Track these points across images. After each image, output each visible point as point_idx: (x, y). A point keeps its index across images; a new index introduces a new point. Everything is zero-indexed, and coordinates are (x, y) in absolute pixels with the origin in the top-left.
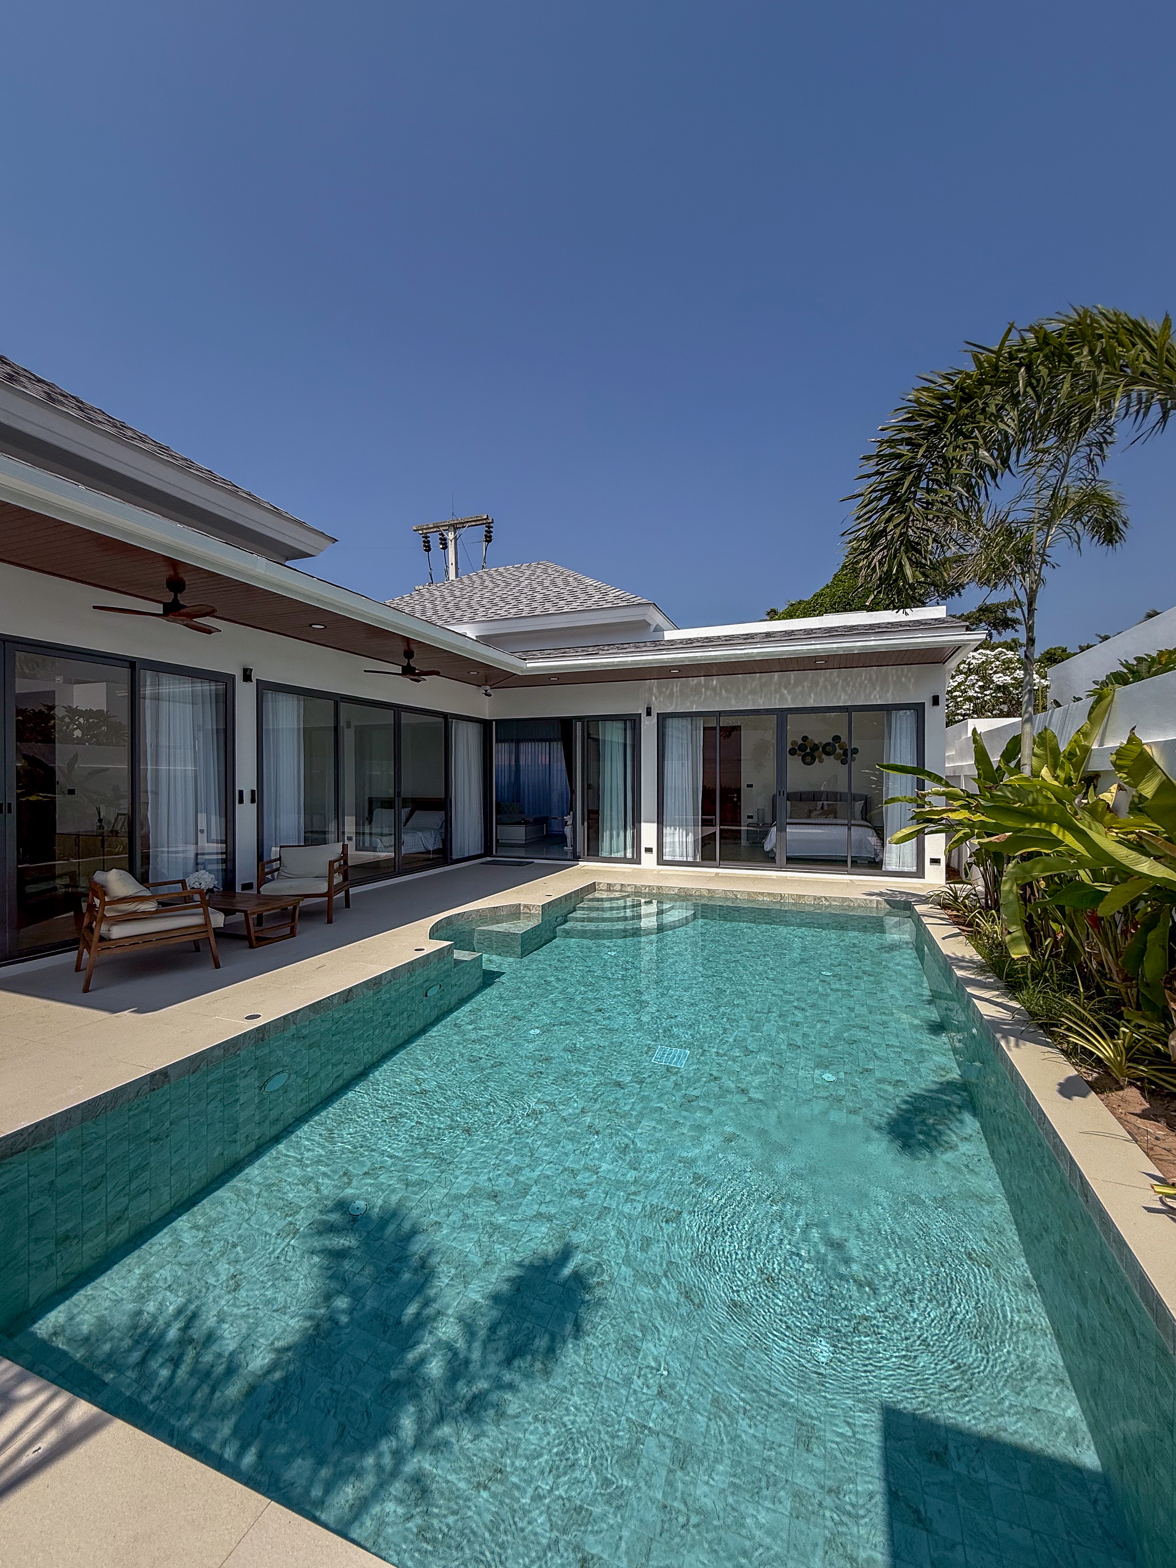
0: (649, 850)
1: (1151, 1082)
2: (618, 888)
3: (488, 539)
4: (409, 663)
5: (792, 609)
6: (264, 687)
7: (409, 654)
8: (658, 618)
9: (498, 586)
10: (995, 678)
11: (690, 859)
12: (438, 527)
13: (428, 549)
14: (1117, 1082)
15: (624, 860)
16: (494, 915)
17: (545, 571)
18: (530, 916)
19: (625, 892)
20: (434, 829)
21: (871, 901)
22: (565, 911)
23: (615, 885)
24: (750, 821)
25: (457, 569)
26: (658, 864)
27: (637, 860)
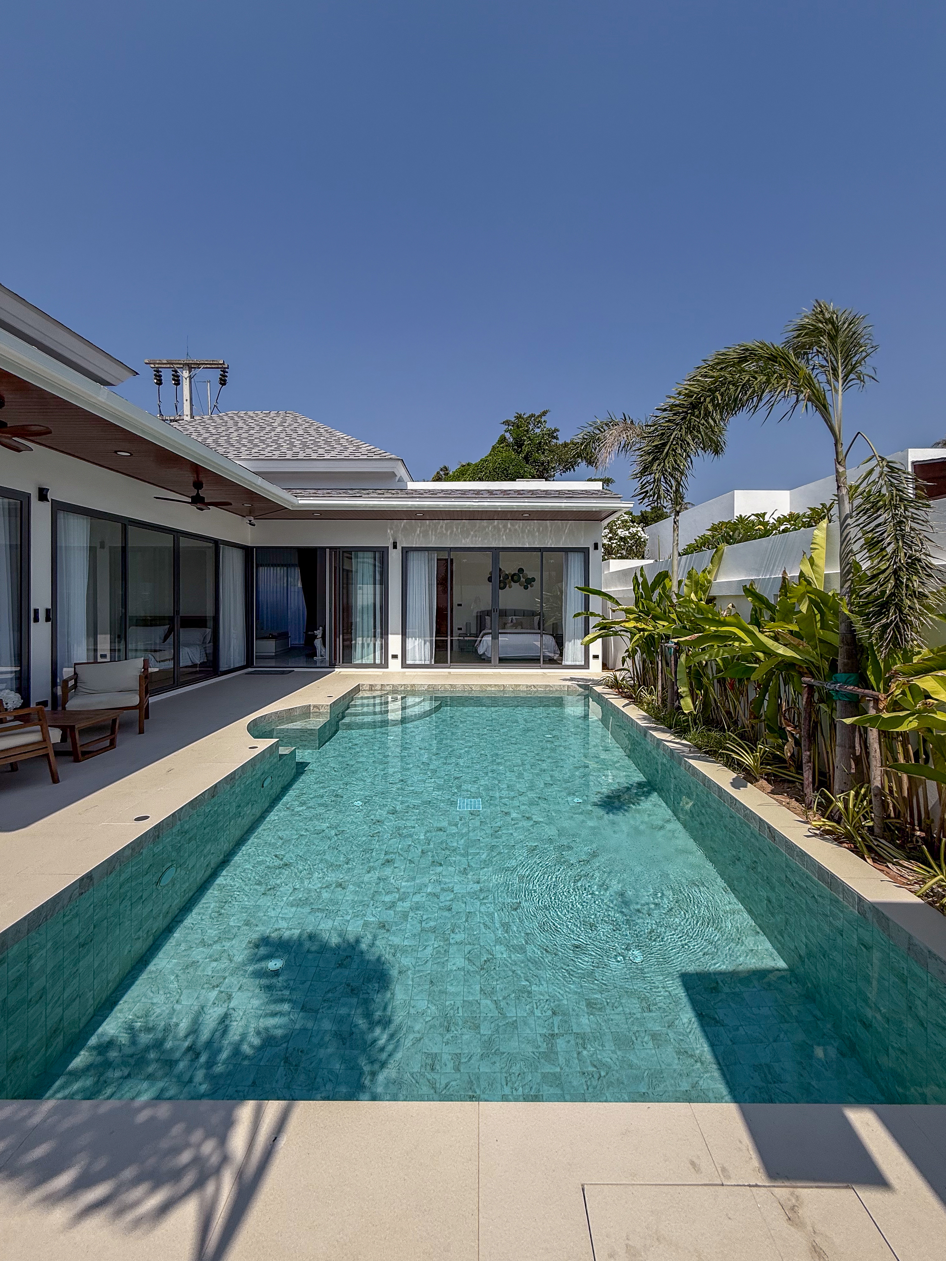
0: (395, 657)
1: (775, 775)
2: (379, 687)
3: (223, 382)
4: (198, 493)
5: (463, 468)
6: (59, 508)
7: (198, 485)
8: (401, 472)
9: (253, 428)
10: (619, 531)
11: (428, 662)
12: (172, 364)
13: (160, 383)
14: (755, 778)
15: (374, 666)
16: (289, 715)
17: (295, 420)
18: (319, 714)
19: (384, 690)
20: (199, 645)
21: (564, 686)
22: (343, 708)
23: (376, 685)
24: (460, 632)
25: (191, 405)
26: (402, 667)
27: (385, 665)
